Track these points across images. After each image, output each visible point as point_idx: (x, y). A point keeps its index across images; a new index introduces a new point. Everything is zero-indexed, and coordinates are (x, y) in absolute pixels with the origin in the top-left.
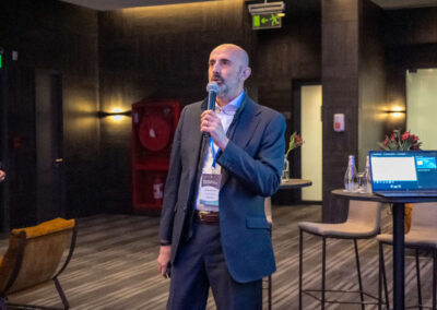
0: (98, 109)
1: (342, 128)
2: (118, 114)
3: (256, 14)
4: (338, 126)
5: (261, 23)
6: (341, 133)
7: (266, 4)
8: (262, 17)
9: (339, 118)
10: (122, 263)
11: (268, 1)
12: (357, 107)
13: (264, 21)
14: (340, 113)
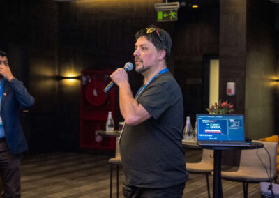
0: (57, 74)
1: (233, 92)
2: (71, 78)
3: (160, 10)
4: (230, 91)
5: (163, 17)
6: (232, 96)
7: (167, 3)
8: (164, 12)
9: (231, 86)
10: (60, 187)
11: (169, 2)
12: (244, 78)
13: (165, 15)
14: (232, 81)
